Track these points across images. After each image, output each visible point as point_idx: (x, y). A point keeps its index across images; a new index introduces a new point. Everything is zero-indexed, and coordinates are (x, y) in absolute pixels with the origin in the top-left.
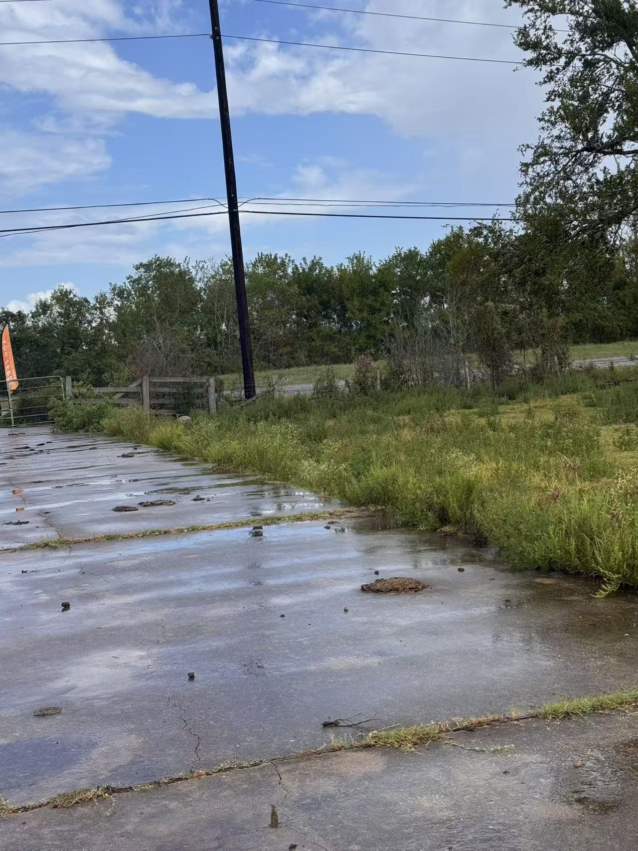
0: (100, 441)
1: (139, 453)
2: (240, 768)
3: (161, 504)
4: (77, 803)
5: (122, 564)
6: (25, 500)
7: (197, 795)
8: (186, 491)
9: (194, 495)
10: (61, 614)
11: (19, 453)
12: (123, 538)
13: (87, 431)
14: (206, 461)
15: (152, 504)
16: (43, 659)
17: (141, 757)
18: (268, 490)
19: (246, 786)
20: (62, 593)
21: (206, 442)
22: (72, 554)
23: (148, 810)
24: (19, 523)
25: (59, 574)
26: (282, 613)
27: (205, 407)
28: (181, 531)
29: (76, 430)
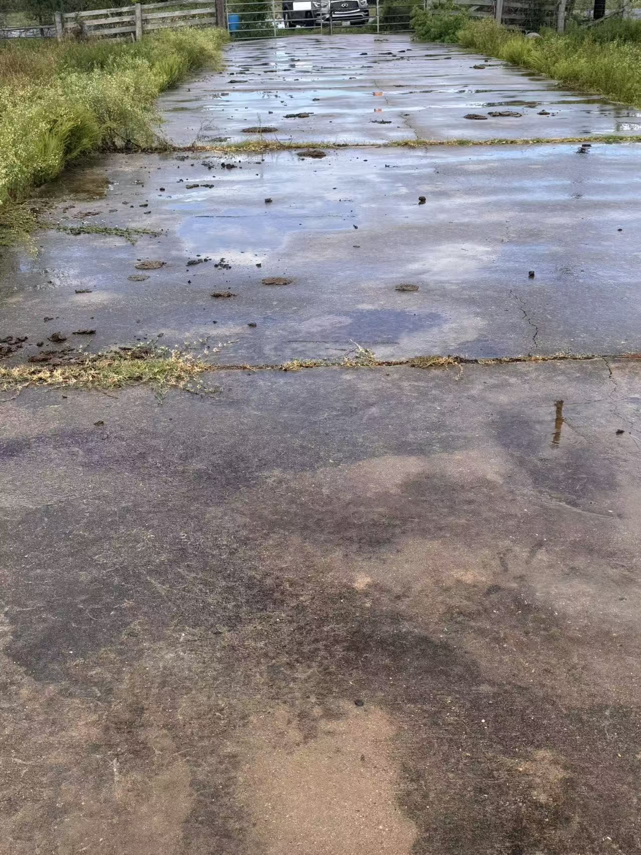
0: (454, 52)
1: (490, 65)
2: (574, 359)
3: (508, 115)
4: (431, 365)
5: (471, 167)
6: (388, 102)
7: (534, 375)
8: (532, 105)
9: (539, 109)
10: (417, 207)
11: (383, 58)
12: (473, 144)
13: (443, 41)
14: (552, 77)
15: (501, 115)
16: (403, 244)
17: (486, 336)
18: (609, 110)
19: (578, 375)
20: (418, 187)
21: (554, 59)
22: (428, 154)
23: (492, 381)
24: (383, 122)
25: (417, 171)
26: (620, 227)
27: (554, 25)
28: (527, 142)
29: (434, 39)
